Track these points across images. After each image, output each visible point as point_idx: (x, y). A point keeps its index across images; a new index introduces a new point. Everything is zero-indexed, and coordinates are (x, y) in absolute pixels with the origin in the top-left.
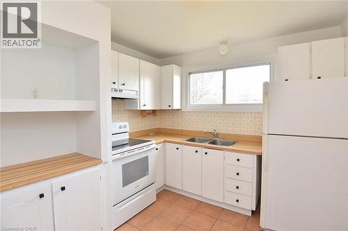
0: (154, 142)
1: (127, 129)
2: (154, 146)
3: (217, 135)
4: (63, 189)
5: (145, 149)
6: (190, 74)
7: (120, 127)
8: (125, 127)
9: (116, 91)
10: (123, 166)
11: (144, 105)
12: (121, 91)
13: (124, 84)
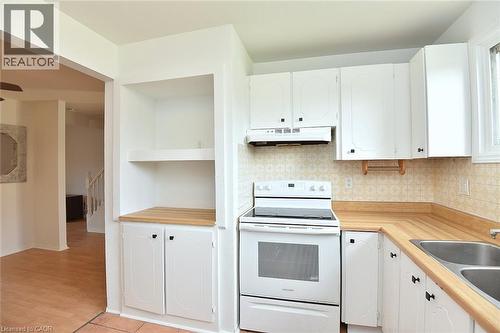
7: (312, 189)
8: (321, 189)
9: (289, 131)
10: (259, 243)
11: (353, 151)
12: (297, 130)
13: (301, 119)
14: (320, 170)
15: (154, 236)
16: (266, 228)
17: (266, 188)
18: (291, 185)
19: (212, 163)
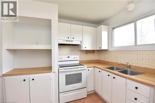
0: (86, 66)
1: (78, 59)
2: (86, 68)
3: (130, 67)
4: (33, 79)
5: (80, 69)
6: (113, 29)
7: (74, 58)
8: (77, 58)
9: (70, 41)
10: (66, 75)
11: (86, 48)
12: (72, 41)
13: (73, 38)
14: (76, 53)
15: (24, 80)
16: (68, 70)
17: (61, 58)
18: (68, 57)
19: (51, 50)
